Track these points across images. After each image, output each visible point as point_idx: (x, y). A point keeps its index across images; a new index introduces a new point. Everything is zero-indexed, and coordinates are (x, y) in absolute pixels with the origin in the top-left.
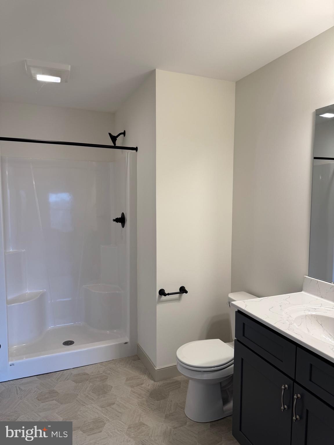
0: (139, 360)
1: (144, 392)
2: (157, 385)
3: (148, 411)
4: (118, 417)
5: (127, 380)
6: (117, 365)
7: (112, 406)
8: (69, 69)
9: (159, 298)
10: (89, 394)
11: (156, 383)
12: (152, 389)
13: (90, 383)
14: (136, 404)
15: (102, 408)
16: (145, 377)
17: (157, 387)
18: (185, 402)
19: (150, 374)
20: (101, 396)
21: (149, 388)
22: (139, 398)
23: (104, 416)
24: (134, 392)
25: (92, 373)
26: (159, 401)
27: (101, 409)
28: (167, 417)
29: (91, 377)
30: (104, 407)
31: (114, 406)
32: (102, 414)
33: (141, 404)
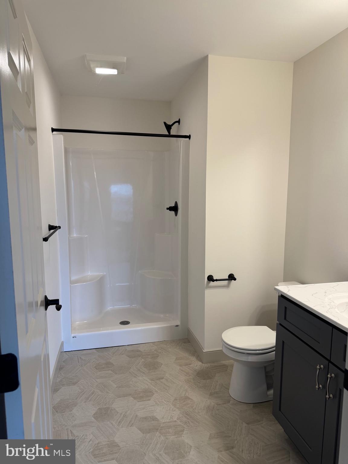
0: (190, 343)
1: (192, 372)
2: (205, 366)
3: (194, 388)
4: (166, 389)
5: (177, 359)
6: (168, 345)
7: (161, 380)
8: (125, 61)
9: (208, 284)
10: (141, 368)
11: (204, 364)
12: (200, 369)
13: (143, 359)
14: (183, 381)
15: (152, 381)
16: (193, 359)
17: (204, 369)
18: (229, 384)
19: (198, 356)
20: (151, 371)
21: (197, 368)
22: (186, 376)
23: (153, 387)
24: (182, 371)
25: (145, 350)
26: (205, 381)
27: (150, 382)
28: (211, 394)
29: (143, 354)
30: (154, 380)
31: (163, 380)
32: (152, 386)
33: (188, 381)
